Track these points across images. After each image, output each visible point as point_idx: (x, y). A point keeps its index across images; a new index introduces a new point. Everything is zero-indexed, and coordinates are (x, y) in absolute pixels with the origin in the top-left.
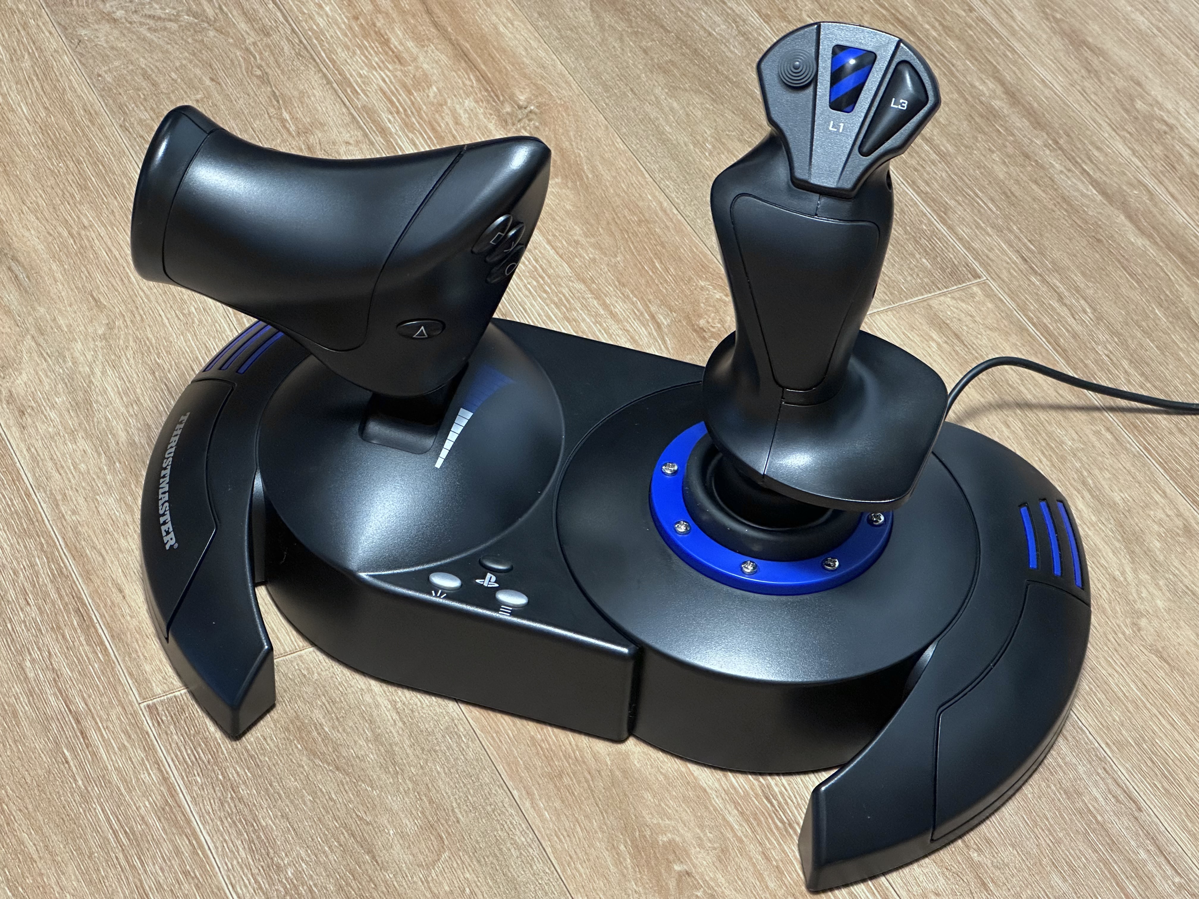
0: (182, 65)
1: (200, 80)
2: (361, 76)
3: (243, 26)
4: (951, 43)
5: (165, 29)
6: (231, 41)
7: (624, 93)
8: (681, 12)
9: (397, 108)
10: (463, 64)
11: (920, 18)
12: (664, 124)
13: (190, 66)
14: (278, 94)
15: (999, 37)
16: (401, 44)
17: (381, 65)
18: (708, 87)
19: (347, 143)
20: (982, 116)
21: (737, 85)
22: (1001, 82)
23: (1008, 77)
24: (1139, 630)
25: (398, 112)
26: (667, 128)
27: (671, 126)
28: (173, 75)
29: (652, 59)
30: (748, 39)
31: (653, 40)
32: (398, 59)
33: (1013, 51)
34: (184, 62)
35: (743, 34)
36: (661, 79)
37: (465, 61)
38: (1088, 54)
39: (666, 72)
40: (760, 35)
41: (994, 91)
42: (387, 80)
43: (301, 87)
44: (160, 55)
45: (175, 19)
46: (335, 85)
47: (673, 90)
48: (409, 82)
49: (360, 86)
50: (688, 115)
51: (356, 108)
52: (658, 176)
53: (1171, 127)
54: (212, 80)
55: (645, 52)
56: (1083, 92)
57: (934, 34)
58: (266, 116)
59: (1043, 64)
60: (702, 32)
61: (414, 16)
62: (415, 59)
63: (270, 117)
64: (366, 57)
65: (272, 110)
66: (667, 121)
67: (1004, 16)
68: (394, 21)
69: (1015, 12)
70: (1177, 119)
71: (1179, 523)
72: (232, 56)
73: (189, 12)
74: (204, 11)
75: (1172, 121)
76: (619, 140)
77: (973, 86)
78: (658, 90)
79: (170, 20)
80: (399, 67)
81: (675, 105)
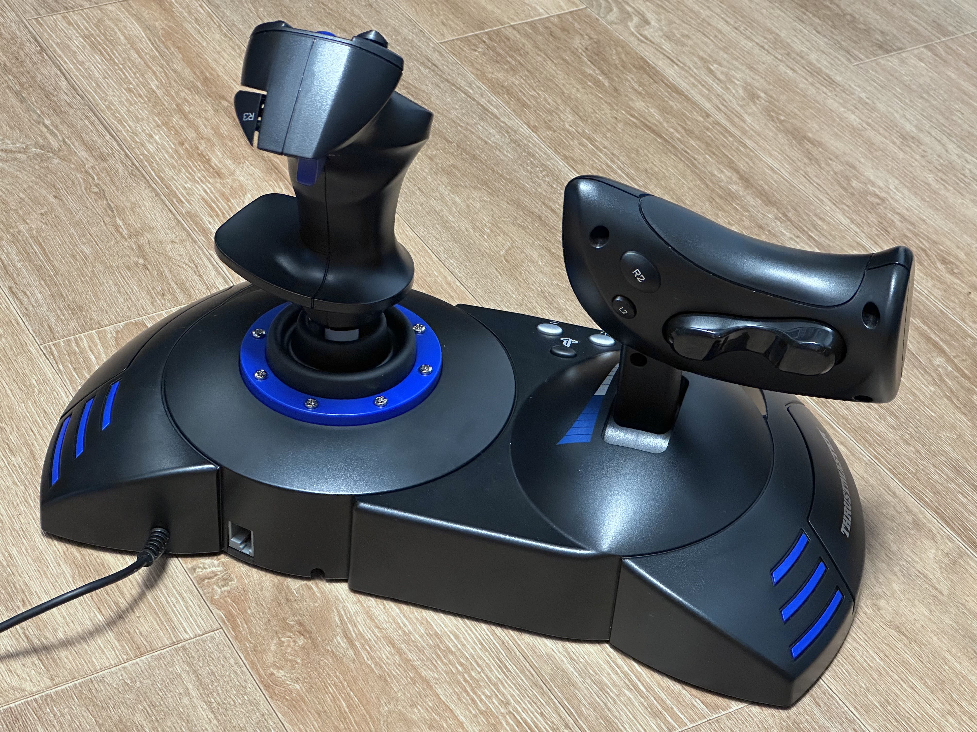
0: (30, 187)
1: (45, 198)
2: (185, 189)
3: (83, 154)
4: (692, 142)
5: (16, 159)
6: (73, 166)
7: (413, 191)
8: (461, 127)
9: (217, 212)
10: (274, 176)
11: (665, 124)
12: (447, 214)
13: (36, 187)
14: (112, 205)
15: (732, 135)
16: (220, 162)
17: (203, 179)
18: (486, 184)
19: (173, 242)
20: (721, 197)
21: (511, 181)
22: (737, 171)
23: (741, 165)
24: (879, 609)
25: (217, 216)
26: (451, 218)
27: (453, 216)
28: (21, 195)
29: (437, 164)
30: (519, 145)
31: (437, 149)
32: (218, 174)
33: (745, 146)
34: (31, 184)
35: (515, 142)
36: (445, 179)
37: (276, 173)
38: (809, 146)
39: (448, 173)
40: (529, 141)
41: (730, 178)
42: (208, 191)
43: (133, 200)
44: (10, 179)
45: (25, 151)
46: (163, 197)
47: (455, 188)
48: (227, 191)
49: (184, 197)
50: (468, 206)
51: (181, 214)
52: (443, 256)
53: (883, 200)
54: (55, 197)
55: (430, 158)
56: (806, 176)
57: (678, 135)
58: (102, 223)
59: (771, 155)
60: (479, 142)
61: (231, 140)
62: (233, 174)
63: (105, 224)
64: (190, 174)
65: (107, 219)
66: (450, 212)
67: (736, 120)
68: (214, 145)
69: (746, 116)
70: (888, 194)
71: (910, 518)
72: (73, 177)
73: (36, 145)
74: (50, 143)
75: (883, 195)
76: (409, 229)
77: (713, 175)
78: (442, 189)
79: (20, 152)
80: (218, 180)
81: (457, 199)
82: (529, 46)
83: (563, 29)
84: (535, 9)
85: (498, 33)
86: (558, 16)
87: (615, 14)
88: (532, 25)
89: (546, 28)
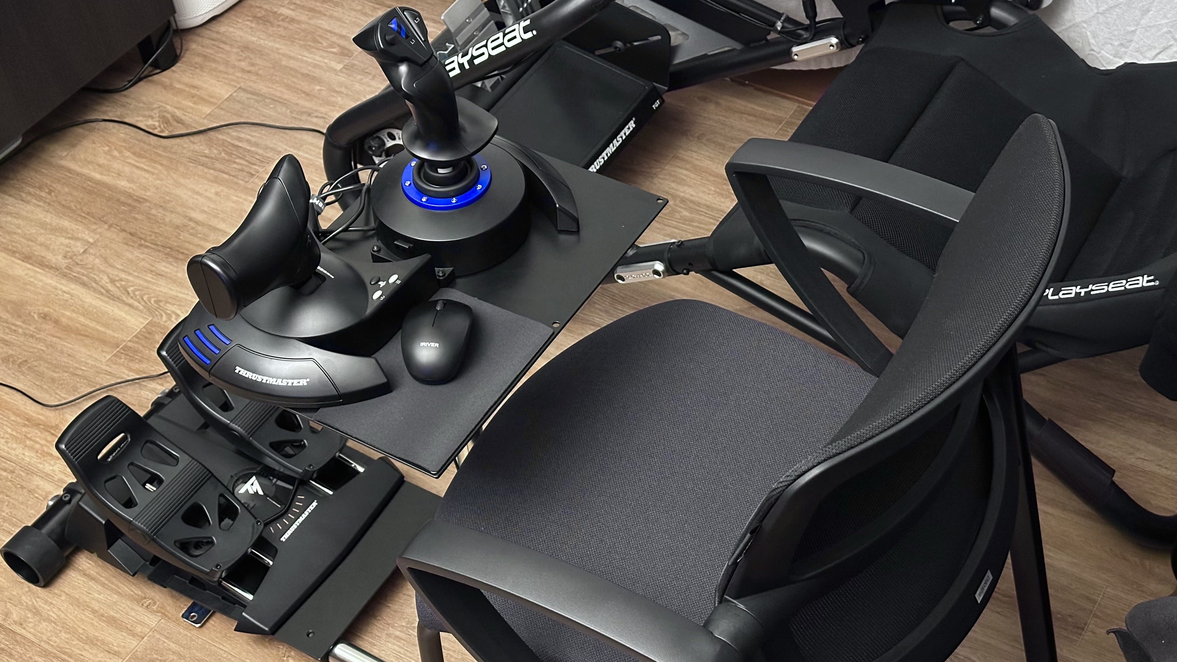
82: (141, 348)
83: (149, 333)
84: (133, 328)
85: (126, 346)
86: (144, 327)
87: (164, 318)
88: (136, 336)
89: (142, 335)
